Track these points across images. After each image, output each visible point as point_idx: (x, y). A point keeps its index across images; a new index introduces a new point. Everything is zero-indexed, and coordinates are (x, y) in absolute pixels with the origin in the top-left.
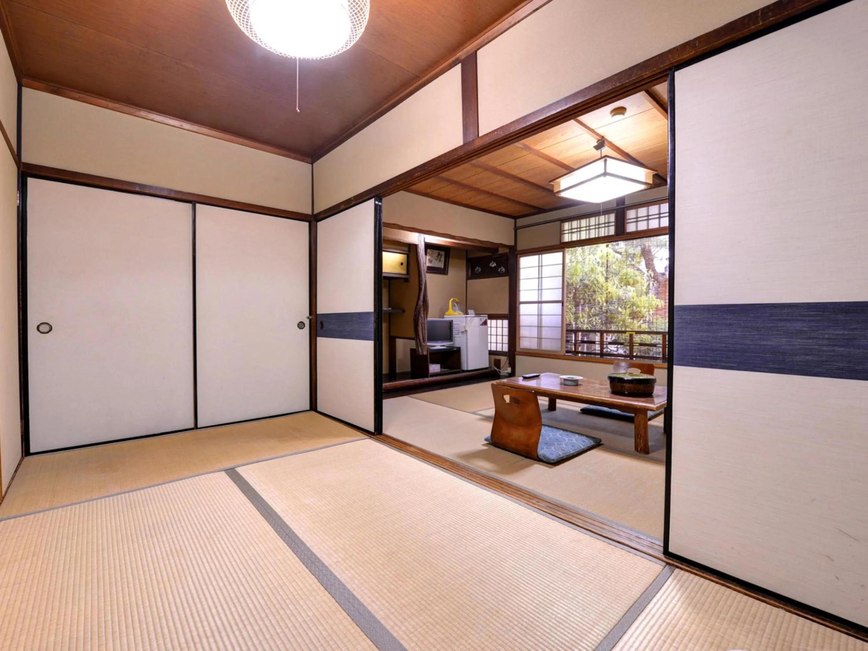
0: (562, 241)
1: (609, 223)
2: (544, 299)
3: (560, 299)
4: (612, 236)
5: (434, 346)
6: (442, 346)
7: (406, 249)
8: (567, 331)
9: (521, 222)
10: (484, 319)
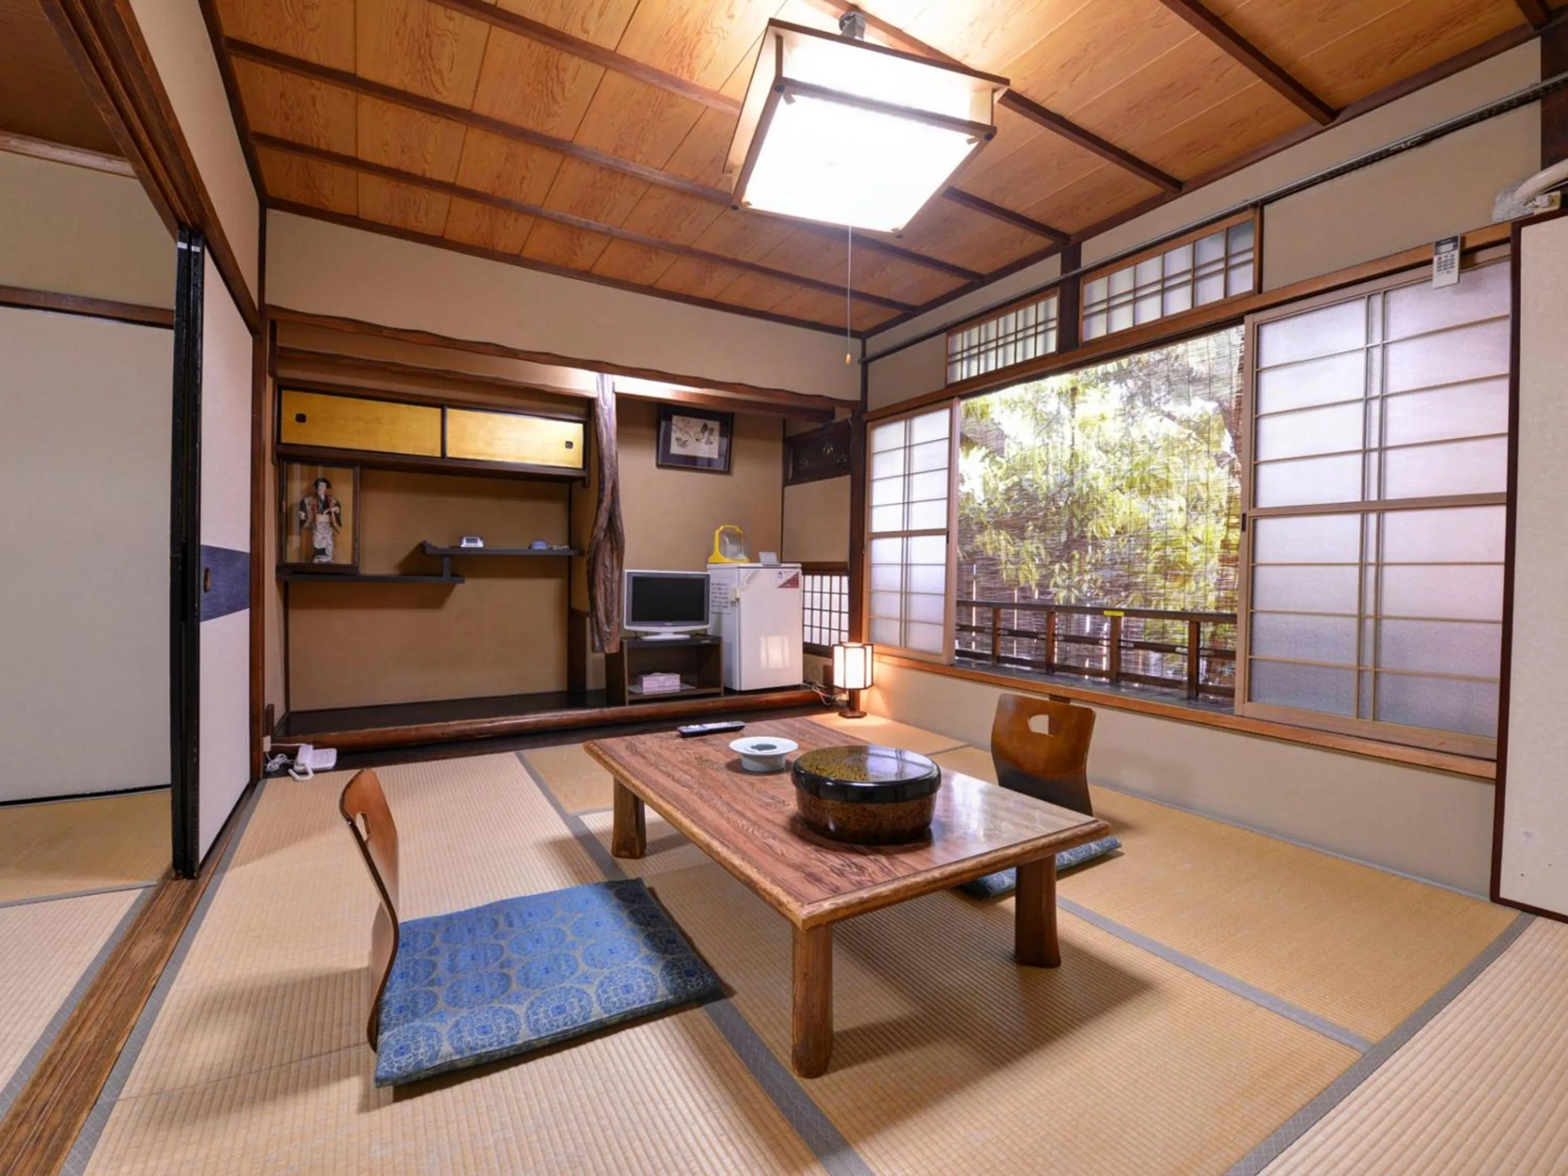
0: (950, 381)
1: (1046, 322)
2: (914, 526)
3: (943, 525)
4: (1052, 355)
5: (657, 634)
6: (676, 633)
7: (582, 410)
8: (959, 603)
9: (876, 344)
10: (788, 574)
